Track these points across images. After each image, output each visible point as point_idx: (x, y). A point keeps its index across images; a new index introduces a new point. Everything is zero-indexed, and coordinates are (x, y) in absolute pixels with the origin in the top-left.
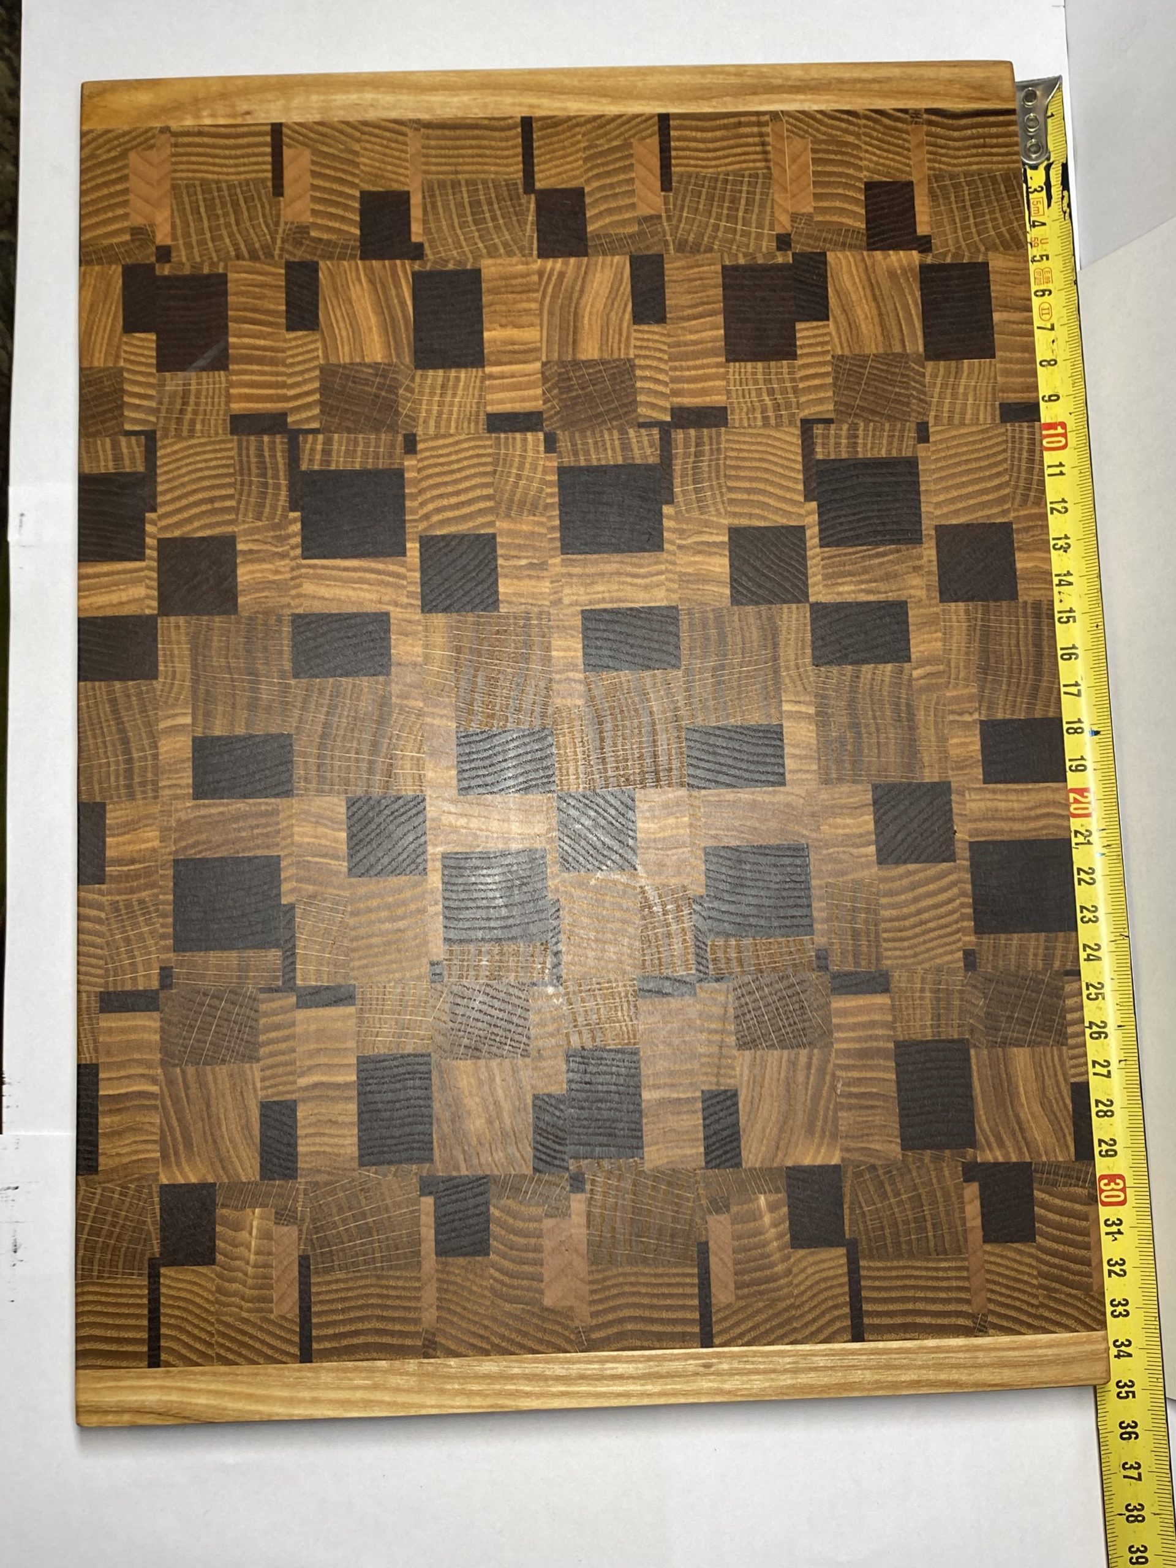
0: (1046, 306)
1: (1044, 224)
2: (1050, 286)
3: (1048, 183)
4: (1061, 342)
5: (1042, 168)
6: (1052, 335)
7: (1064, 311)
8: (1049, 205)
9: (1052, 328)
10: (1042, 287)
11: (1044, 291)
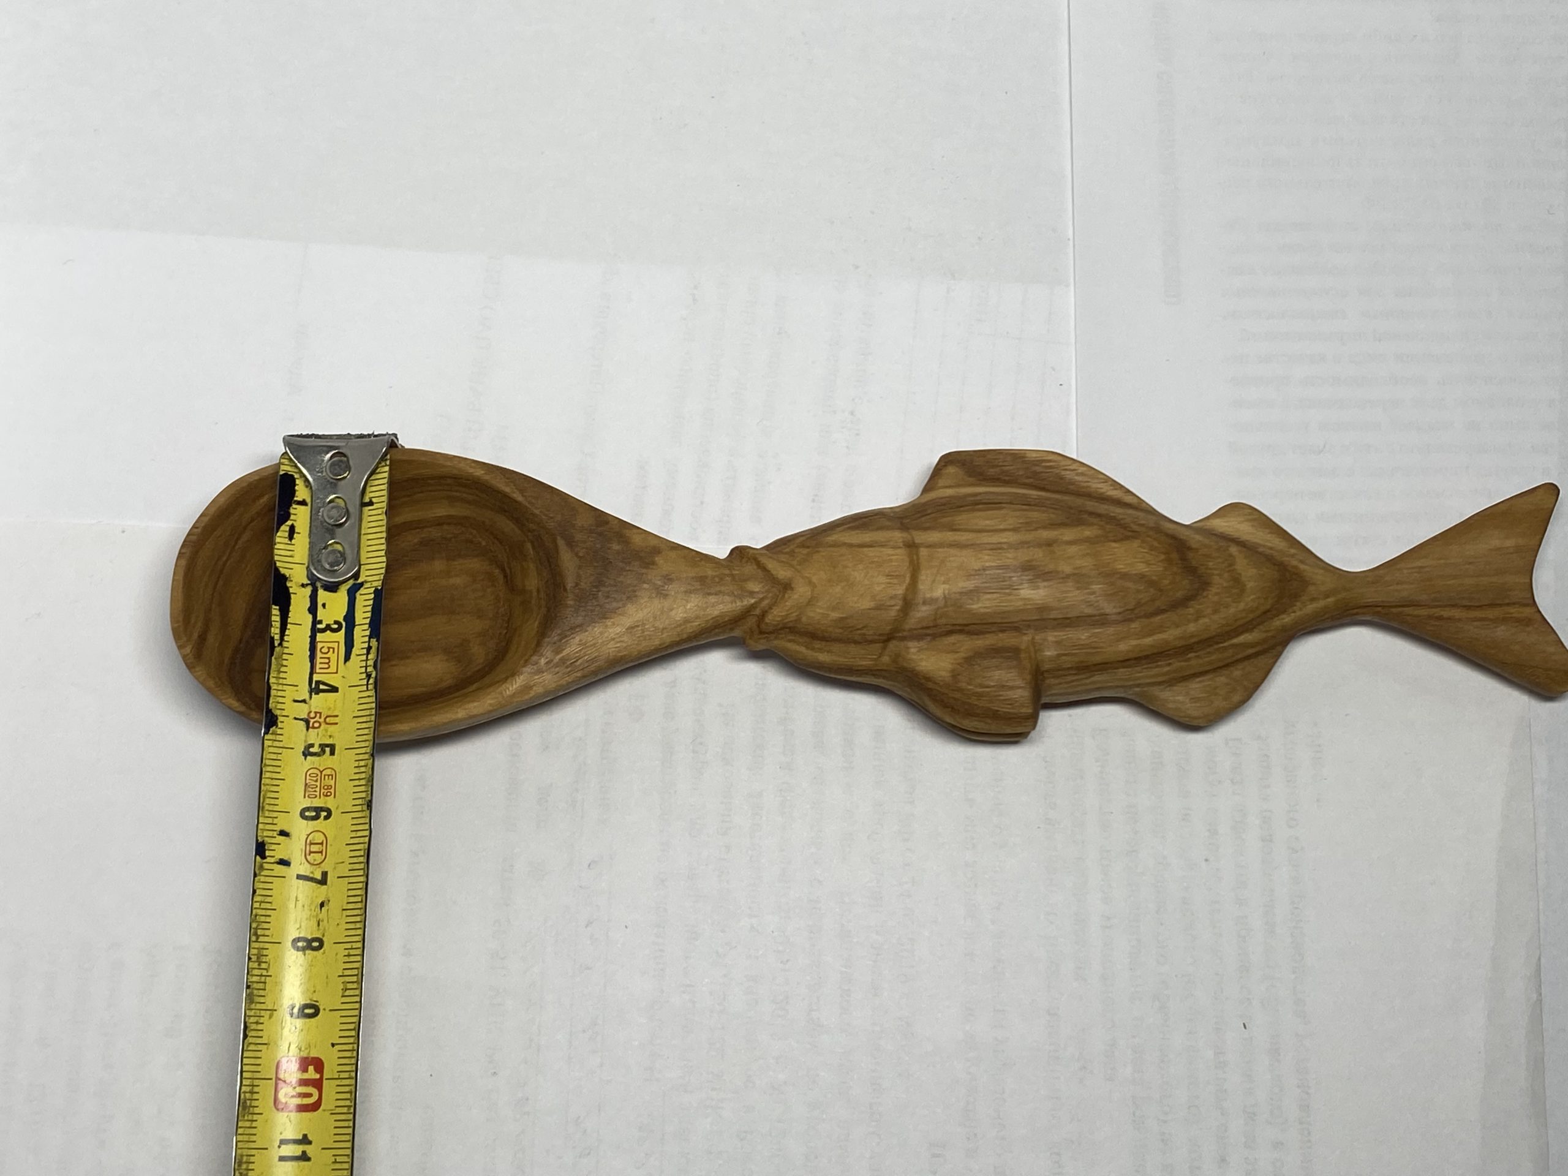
0: (319, 838)
1: (334, 689)
2: (330, 803)
3: (350, 618)
4: (334, 906)
5: (343, 590)
6: (322, 892)
7: (346, 852)
8: (347, 658)
9: (323, 881)
10: (318, 803)
11: (318, 810)
